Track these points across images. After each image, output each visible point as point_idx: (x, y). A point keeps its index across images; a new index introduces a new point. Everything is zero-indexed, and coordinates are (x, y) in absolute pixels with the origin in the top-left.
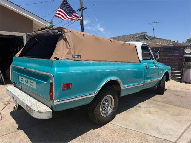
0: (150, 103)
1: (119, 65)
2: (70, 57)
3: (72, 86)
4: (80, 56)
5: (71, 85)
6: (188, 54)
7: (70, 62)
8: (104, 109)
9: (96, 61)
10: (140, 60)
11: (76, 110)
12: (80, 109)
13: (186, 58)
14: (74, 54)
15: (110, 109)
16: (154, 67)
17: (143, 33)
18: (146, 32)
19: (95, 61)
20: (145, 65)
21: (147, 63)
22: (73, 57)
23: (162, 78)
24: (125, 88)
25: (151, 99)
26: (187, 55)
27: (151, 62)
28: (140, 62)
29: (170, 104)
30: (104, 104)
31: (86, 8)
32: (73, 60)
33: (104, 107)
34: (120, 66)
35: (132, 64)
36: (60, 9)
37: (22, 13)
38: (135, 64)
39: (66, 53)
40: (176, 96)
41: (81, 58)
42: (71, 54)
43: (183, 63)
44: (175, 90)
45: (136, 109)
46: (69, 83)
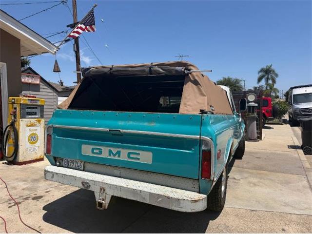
4: (213, 107)
6: (252, 102)
13: (249, 107)
22: (211, 109)
26: (250, 104)
28: (234, 114)
41: (214, 110)
43: (246, 114)
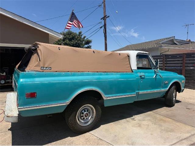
0: (149, 115)
1: (101, 75)
2: (38, 69)
3: (38, 95)
4: (50, 68)
5: (36, 94)
7: (36, 73)
8: (82, 118)
9: (70, 72)
10: (132, 70)
11: (48, 117)
12: (52, 116)
14: (43, 66)
15: (91, 118)
16: (154, 77)
17: (170, 38)
18: (174, 37)
19: (68, 72)
20: (139, 75)
21: (143, 72)
22: (41, 69)
23: (168, 89)
24: (108, 98)
25: (154, 111)
27: (152, 71)
28: (133, 72)
29: (172, 118)
30: (83, 113)
31: (109, 17)
32: (41, 72)
33: (82, 116)
34: (101, 77)
35: (120, 74)
36: (69, 22)
37: (37, 28)
38: (123, 74)
39: (34, 65)
40: (187, 110)
41: (51, 69)
42: (40, 66)
44: (191, 102)
45: (127, 121)
46: (34, 92)
